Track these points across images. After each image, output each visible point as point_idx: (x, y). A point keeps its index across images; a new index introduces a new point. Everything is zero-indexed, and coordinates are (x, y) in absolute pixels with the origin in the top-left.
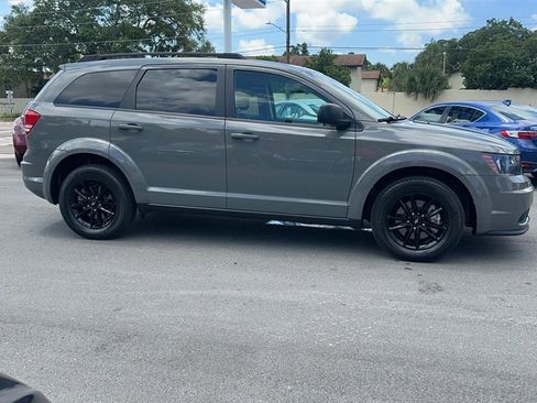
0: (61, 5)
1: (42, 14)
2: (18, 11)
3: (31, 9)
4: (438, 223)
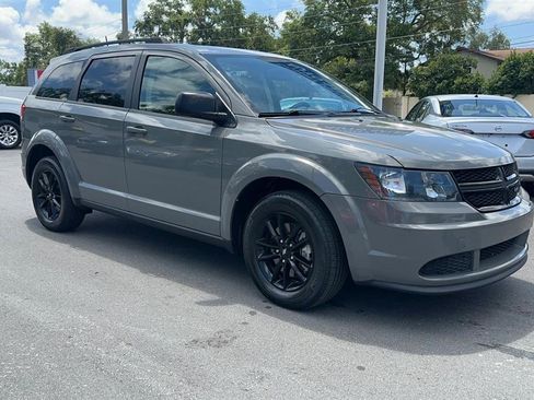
4: (308, 258)
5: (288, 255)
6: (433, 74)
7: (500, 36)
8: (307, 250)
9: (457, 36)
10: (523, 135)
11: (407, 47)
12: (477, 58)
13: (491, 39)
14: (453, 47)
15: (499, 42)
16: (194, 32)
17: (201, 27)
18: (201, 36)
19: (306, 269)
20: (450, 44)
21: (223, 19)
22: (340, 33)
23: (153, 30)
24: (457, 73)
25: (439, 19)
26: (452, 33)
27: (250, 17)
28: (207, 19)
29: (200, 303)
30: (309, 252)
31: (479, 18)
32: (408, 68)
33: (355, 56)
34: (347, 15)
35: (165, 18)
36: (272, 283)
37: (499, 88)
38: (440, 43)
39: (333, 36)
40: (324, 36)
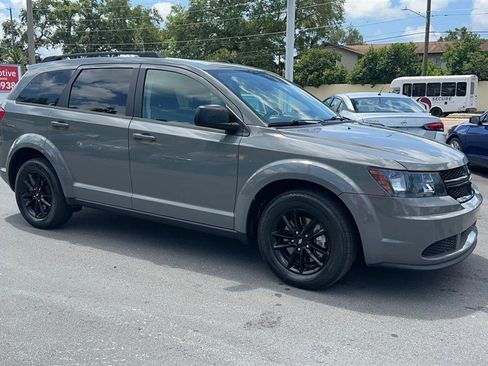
0: (212, 4)
1: (195, 13)
2: (177, 11)
3: (187, 9)
4: (323, 246)
5: (304, 244)
6: (305, 67)
7: (355, 32)
8: (322, 240)
9: (322, 33)
10: (423, 128)
11: (281, 42)
12: (341, 53)
13: (347, 35)
14: (319, 43)
15: (354, 37)
16: (81, 21)
17: (89, 17)
18: (88, 25)
19: (321, 255)
20: (316, 39)
21: (110, 10)
22: (222, 27)
23: (39, 19)
24: (326, 66)
25: (307, 18)
26: (318, 30)
27: (135, 9)
28: (94, 10)
29: (227, 289)
30: (324, 241)
31: (341, 17)
32: (282, 60)
33: (236, 48)
34: (227, 11)
35: (52, 8)
36: (288, 268)
37: (360, 78)
38: (308, 38)
39: (215, 30)
40: (207, 30)
